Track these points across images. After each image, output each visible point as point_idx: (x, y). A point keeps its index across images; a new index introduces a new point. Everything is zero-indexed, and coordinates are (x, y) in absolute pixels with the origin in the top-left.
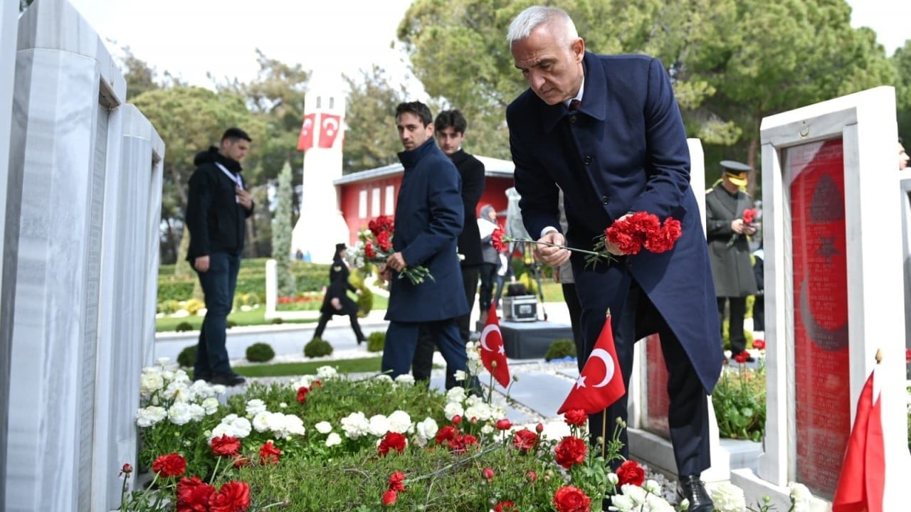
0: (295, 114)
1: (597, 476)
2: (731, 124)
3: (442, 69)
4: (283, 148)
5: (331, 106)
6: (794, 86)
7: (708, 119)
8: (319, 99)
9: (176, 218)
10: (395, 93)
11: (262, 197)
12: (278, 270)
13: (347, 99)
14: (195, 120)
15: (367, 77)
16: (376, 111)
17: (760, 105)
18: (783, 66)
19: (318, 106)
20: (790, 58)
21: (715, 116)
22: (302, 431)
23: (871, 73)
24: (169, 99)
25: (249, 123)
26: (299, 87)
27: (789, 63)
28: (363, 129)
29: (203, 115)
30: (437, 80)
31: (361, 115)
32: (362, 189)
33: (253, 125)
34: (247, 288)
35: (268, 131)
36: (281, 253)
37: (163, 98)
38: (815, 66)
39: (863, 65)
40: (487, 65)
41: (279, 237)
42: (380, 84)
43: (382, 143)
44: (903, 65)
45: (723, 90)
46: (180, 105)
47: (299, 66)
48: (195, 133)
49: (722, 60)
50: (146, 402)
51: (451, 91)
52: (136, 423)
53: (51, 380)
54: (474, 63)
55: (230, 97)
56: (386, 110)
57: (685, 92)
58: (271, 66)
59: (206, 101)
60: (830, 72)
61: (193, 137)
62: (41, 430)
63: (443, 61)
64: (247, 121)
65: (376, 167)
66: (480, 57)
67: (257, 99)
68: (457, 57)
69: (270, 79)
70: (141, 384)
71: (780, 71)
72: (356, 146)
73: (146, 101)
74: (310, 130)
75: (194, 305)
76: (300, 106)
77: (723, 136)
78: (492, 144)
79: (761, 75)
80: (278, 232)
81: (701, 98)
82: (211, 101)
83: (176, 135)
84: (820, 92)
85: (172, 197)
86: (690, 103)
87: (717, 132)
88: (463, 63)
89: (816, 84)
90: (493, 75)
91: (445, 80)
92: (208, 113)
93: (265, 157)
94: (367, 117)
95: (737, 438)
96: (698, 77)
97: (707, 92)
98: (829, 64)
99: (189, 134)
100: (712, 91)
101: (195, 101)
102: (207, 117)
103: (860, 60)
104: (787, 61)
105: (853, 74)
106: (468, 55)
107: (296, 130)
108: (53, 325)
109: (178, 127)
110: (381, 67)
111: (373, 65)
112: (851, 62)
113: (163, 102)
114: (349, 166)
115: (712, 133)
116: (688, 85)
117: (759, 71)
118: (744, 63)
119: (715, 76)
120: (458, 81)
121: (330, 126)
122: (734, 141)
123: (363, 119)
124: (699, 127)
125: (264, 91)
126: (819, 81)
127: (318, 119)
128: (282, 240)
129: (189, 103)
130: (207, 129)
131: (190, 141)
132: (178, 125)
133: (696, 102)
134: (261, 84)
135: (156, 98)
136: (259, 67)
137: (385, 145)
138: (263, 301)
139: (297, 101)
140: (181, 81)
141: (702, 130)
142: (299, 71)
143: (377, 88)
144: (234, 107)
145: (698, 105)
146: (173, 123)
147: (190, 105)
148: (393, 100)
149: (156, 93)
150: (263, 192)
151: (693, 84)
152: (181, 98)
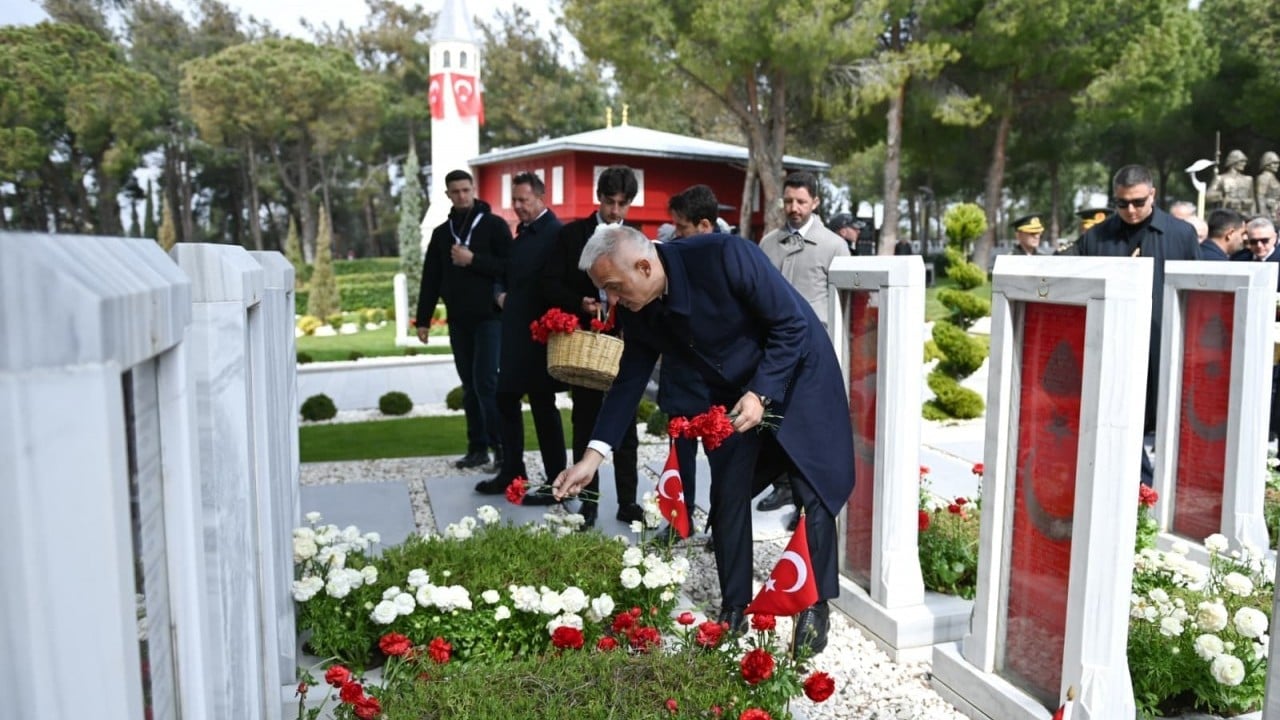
0: (419, 73)
1: (784, 691)
2: (978, 99)
3: (604, 24)
4: (404, 117)
5: (463, 63)
6: (1063, 47)
7: (948, 92)
8: (447, 54)
9: (277, 203)
10: (544, 45)
11: (383, 180)
12: (408, 283)
13: (482, 51)
14: (294, 83)
15: (507, 23)
16: (520, 66)
17: (1017, 71)
18: (1050, 22)
19: (447, 63)
20: (1060, 10)
21: (956, 88)
22: (468, 605)
23: (1166, 31)
24: (260, 56)
25: (362, 87)
26: (420, 37)
27: (1060, 17)
28: (503, 91)
29: (304, 76)
30: (598, 39)
31: (501, 73)
32: (506, 172)
33: (366, 88)
34: (371, 299)
35: (384, 96)
36: (411, 263)
37: (253, 54)
38: (1094, 21)
39: (1156, 21)
40: (662, 20)
41: (407, 243)
42: (525, 32)
43: (528, 110)
44: (1212, 19)
45: (969, 52)
46: (274, 64)
47: (419, 8)
48: (295, 99)
49: (970, 11)
50: (300, 570)
51: (616, 54)
52: (293, 598)
53: (232, 642)
54: (647, 18)
55: (336, 51)
56: (532, 67)
57: (920, 57)
58: (384, 9)
59: (305, 58)
60: (1112, 28)
61: (292, 104)
62: (228, 692)
63: (605, 15)
64: (358, 83)
65: (522, 143)
66: (654, 9)
67: (368, 53)
68: (623, 9)
69: (383, 26)
70: (294, 551)
71: (1047, 27)
72: (496, 113)
73: (231, 58)
74: (439, 95)
75: (310, 323)
76: (422, 60)
77: (967, 116)
78: (668, 112)
79: (1019, 35)
80: (407, 237)
81: (941, 66)
82: (312, 57)
83: (271, 103)
84: (1097, 56)
85: (273, 179)
86: (926, 71)
87: (959, 109)
88: (631, 18)
89: (1093, 44)
90: (668, 32)
91: (607, 39)
92: (309, 74)
93: (382, 129)
94: (508, 76)
95: (945, 593)
96: (938, 36)
97: (949, 58)
98: (1112, 18)
99: (288, 101)
100: (956, 56)
101: (291, 57)
102: (308, 79)
103: (1155, 12)
104: (1056, 14)
105: (1142, 32)
106: (637, 7)
107: (420, 94)
108: (229, 588)
109: (273, 92)
110: (525, 8)
111: (514, 6)
112: (1142, 15)
113: (253, 60)
114: (489, 138)
115: (952, 110)
116: (926, 48)
117: (1018, 28)
118: (1000, 17)
119: (960, 33)
120: (623, 40)
121: (462, 90)
122: (979, 122)
123: (504, 79)
124: (936, 102)
125: (377, 43)
126: (1097, 41)
127: (447, 81)
128: (411, 247)
129: (285, 60)
130: (310, 95)
131: (289, 110)
132: (272, 89)
133: (933, 70)
134: (373, 33)
135: (244, 55)
136: (368, 10)
137: (533, 113)
138: (392, 317)
139: (419, 56)
140: (272, 30)
141: (940, 106)
142: (420, 16)
143: (520, 37)
144: (341, 65)
145: (936, 74)
146: (267, 86)
147: (287, 62)
148: (541, 53)
149: (243, 47)
150: (383, 174)
151: (931, 47)
152: (275, 54)
